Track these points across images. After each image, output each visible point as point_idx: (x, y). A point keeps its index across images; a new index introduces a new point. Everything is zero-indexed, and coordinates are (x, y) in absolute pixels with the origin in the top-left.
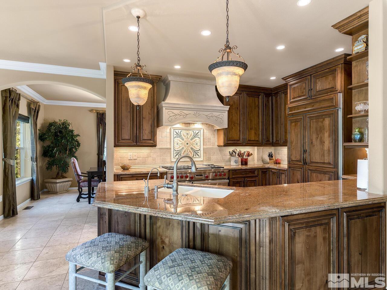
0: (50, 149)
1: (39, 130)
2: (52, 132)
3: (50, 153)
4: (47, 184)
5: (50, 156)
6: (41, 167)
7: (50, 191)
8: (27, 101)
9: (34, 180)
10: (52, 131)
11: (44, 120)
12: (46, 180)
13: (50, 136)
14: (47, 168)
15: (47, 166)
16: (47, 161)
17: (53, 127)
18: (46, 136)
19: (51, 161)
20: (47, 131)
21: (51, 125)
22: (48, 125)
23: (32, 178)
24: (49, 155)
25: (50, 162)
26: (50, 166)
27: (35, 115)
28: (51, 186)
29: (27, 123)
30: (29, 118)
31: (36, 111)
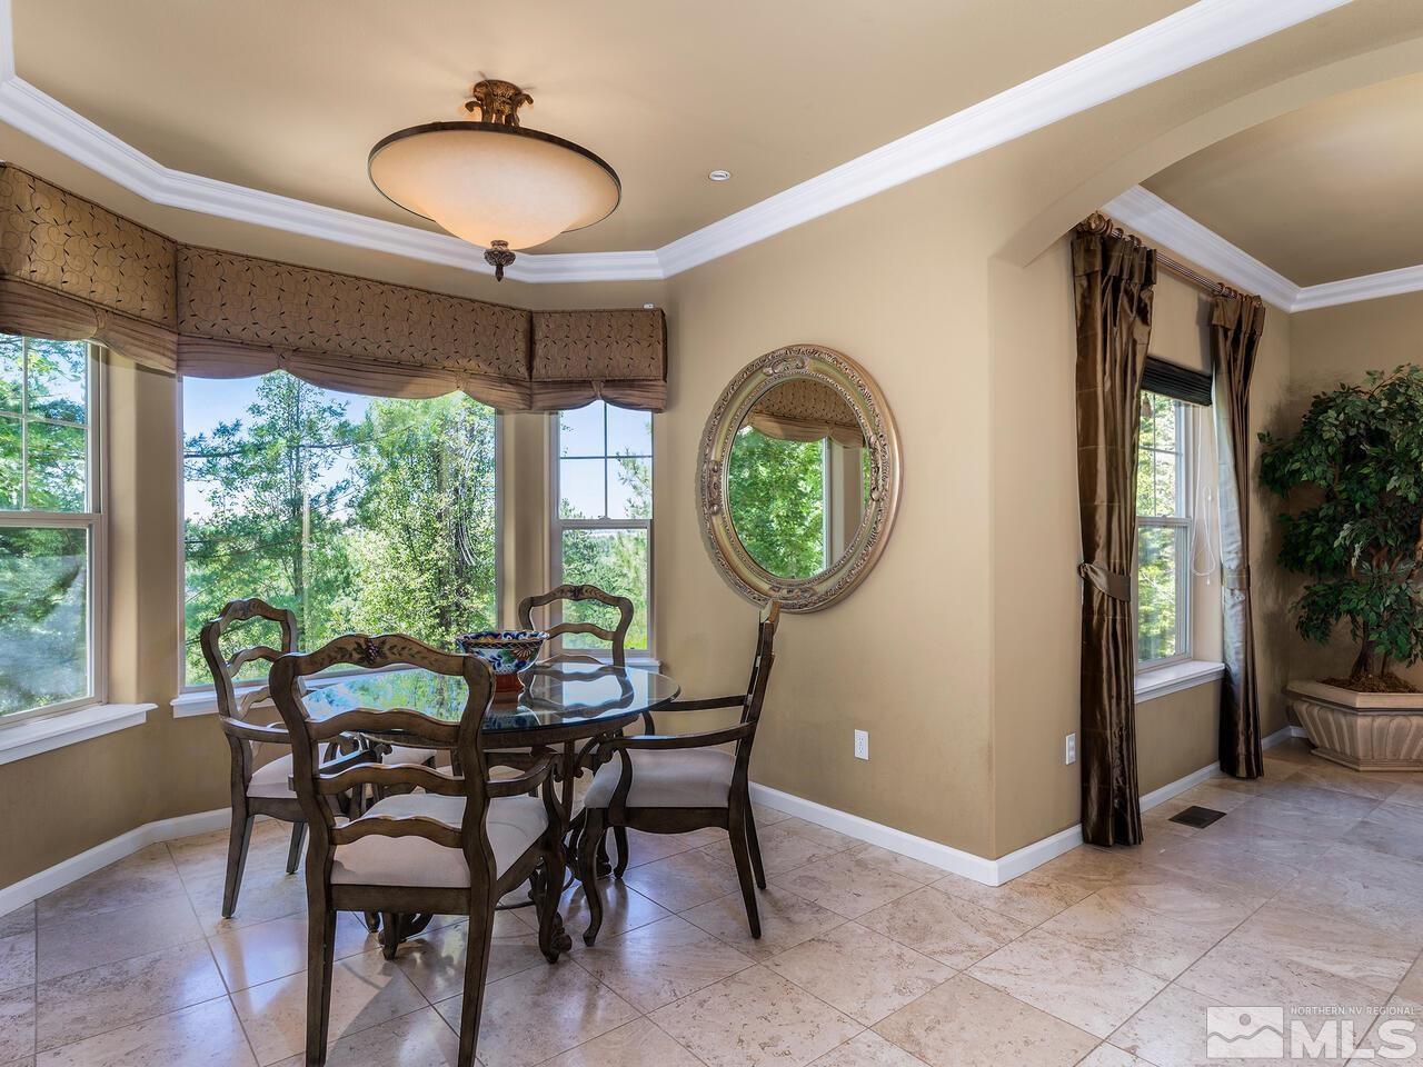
0: (1317, 531)
1: (1261, 437)
2: (1330, 442)
3: (1318, 550)
4: (1303, 708)
5: (1319, 567)
6: (1272, 620)
7: (1317, 742)
8: (1199, 299)
9: (1234, 679)
10: (1326, 436)
11: (1290, 390)
12: (1295, 687)
13: (1316, 462)
14: (1304, 627)
15: (1303, 613)
16: (1302, 592)
17: (1332, 413)
18: (1292, 463)
19: (1320, 588)
20: (1299, 438)
21: (1321, 405)
22: (1305, 409)
23: (1222, 666)
24: (1310, 558)
25: (1316, 593)
26: (1316, 619)
27: (1235, 360)
28: (1326, 723)
29: (1201, 403)
30: (1210, 378)
31: (1243, 340)
